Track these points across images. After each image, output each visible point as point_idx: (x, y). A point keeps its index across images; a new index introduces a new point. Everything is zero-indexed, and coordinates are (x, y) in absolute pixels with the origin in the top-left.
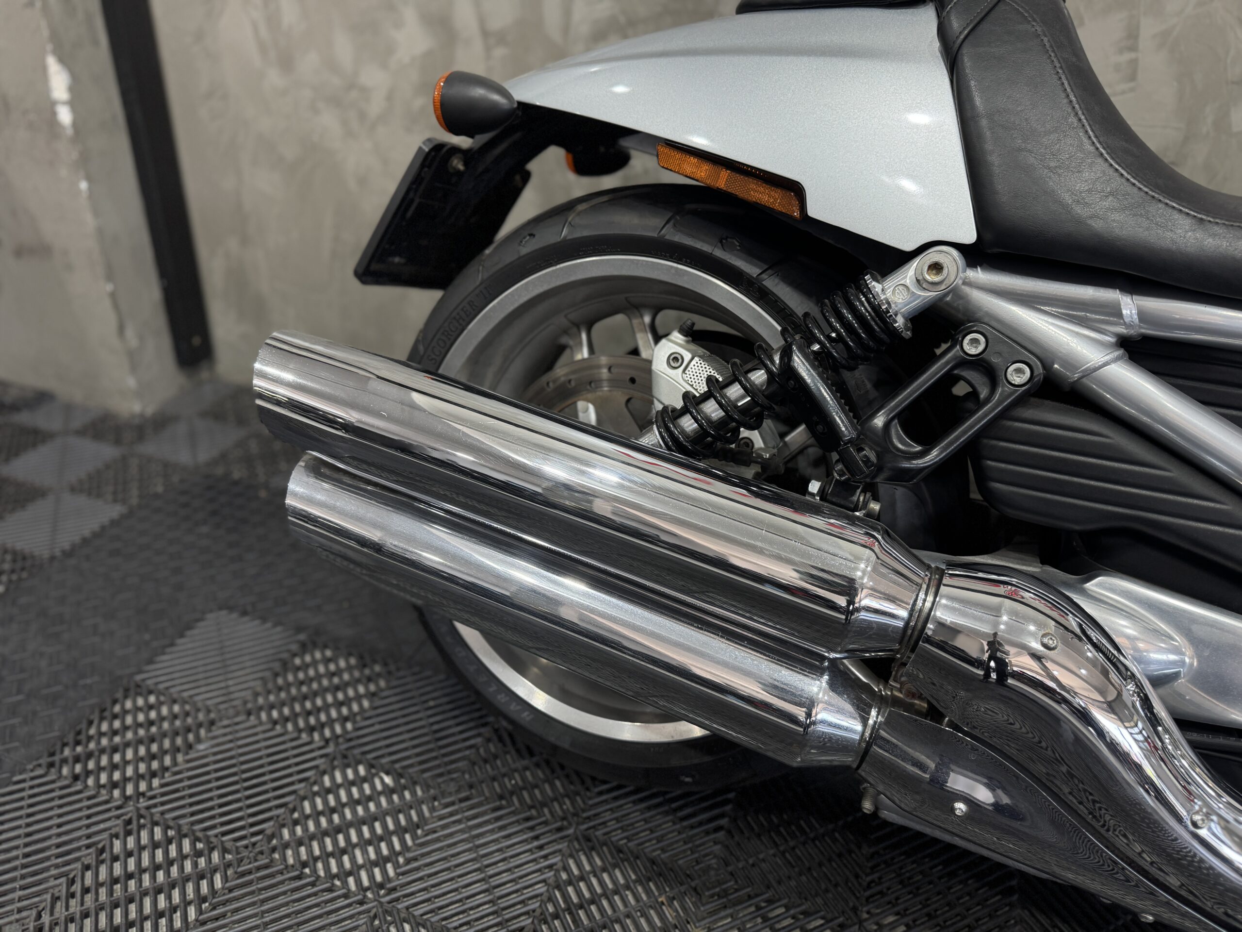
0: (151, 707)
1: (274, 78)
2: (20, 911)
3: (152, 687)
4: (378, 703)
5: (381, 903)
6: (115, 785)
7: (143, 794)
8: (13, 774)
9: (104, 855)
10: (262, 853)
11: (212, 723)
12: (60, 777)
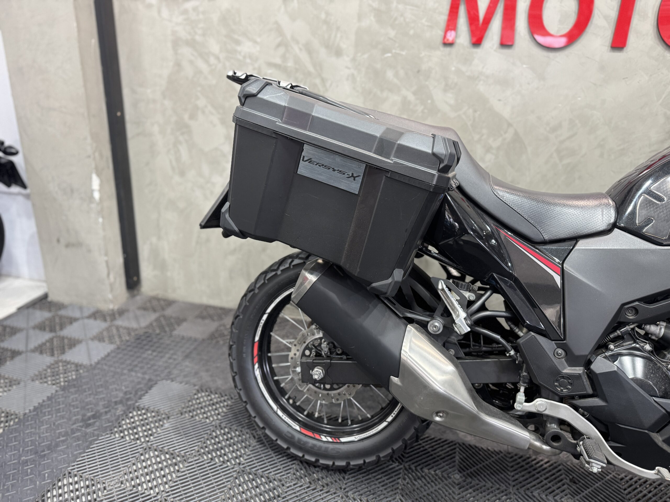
0: (144, 414)
1: (177, 179)
2: (113, 477)
3: (143, 407)
4: (228, 408)
5: (240, 468)
6: (138, 439)
7: (148, 441)
8: (98, 437)
9: (138, 460)
10: (195, 456)
11: (168, 418)
12: (116, 438)
